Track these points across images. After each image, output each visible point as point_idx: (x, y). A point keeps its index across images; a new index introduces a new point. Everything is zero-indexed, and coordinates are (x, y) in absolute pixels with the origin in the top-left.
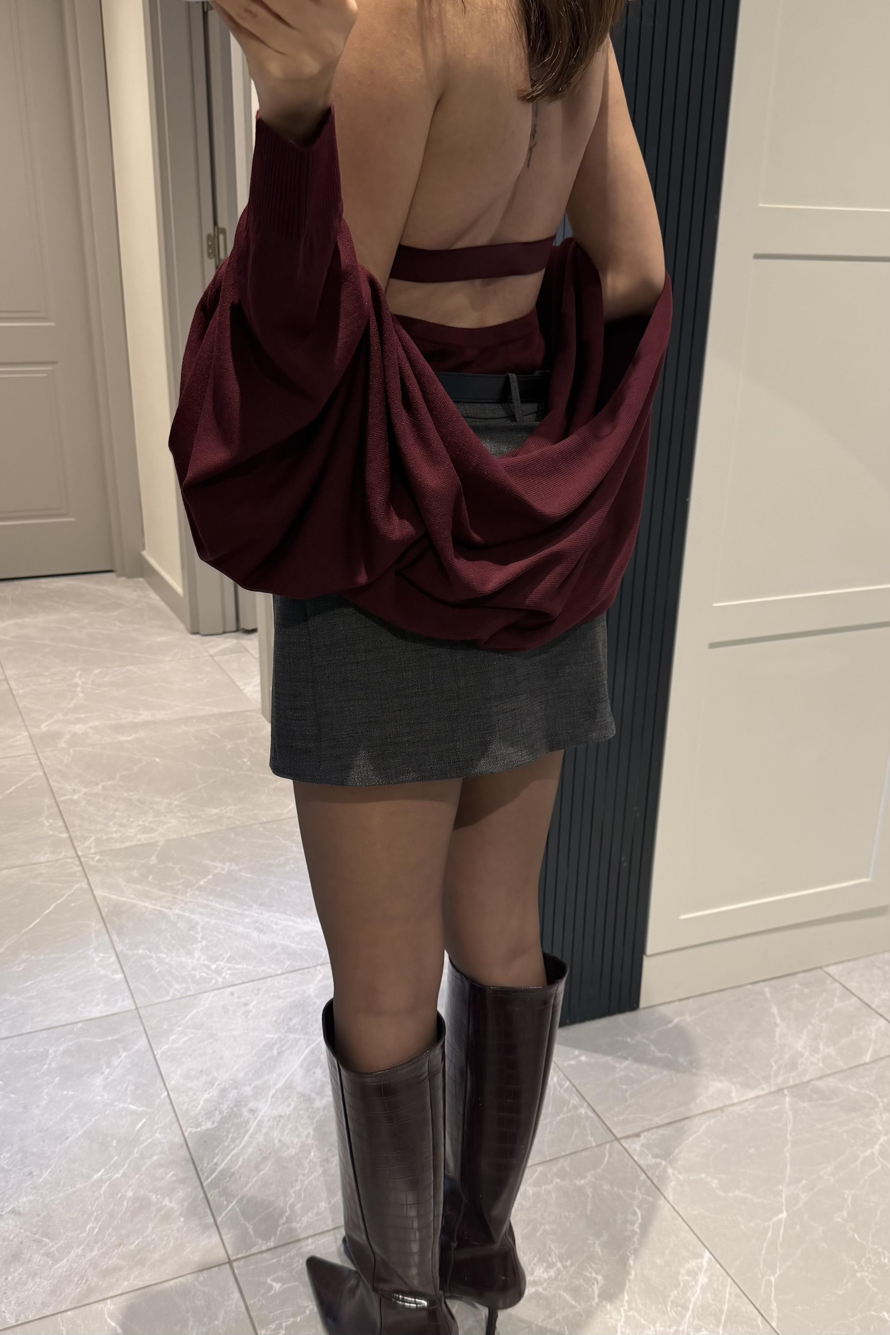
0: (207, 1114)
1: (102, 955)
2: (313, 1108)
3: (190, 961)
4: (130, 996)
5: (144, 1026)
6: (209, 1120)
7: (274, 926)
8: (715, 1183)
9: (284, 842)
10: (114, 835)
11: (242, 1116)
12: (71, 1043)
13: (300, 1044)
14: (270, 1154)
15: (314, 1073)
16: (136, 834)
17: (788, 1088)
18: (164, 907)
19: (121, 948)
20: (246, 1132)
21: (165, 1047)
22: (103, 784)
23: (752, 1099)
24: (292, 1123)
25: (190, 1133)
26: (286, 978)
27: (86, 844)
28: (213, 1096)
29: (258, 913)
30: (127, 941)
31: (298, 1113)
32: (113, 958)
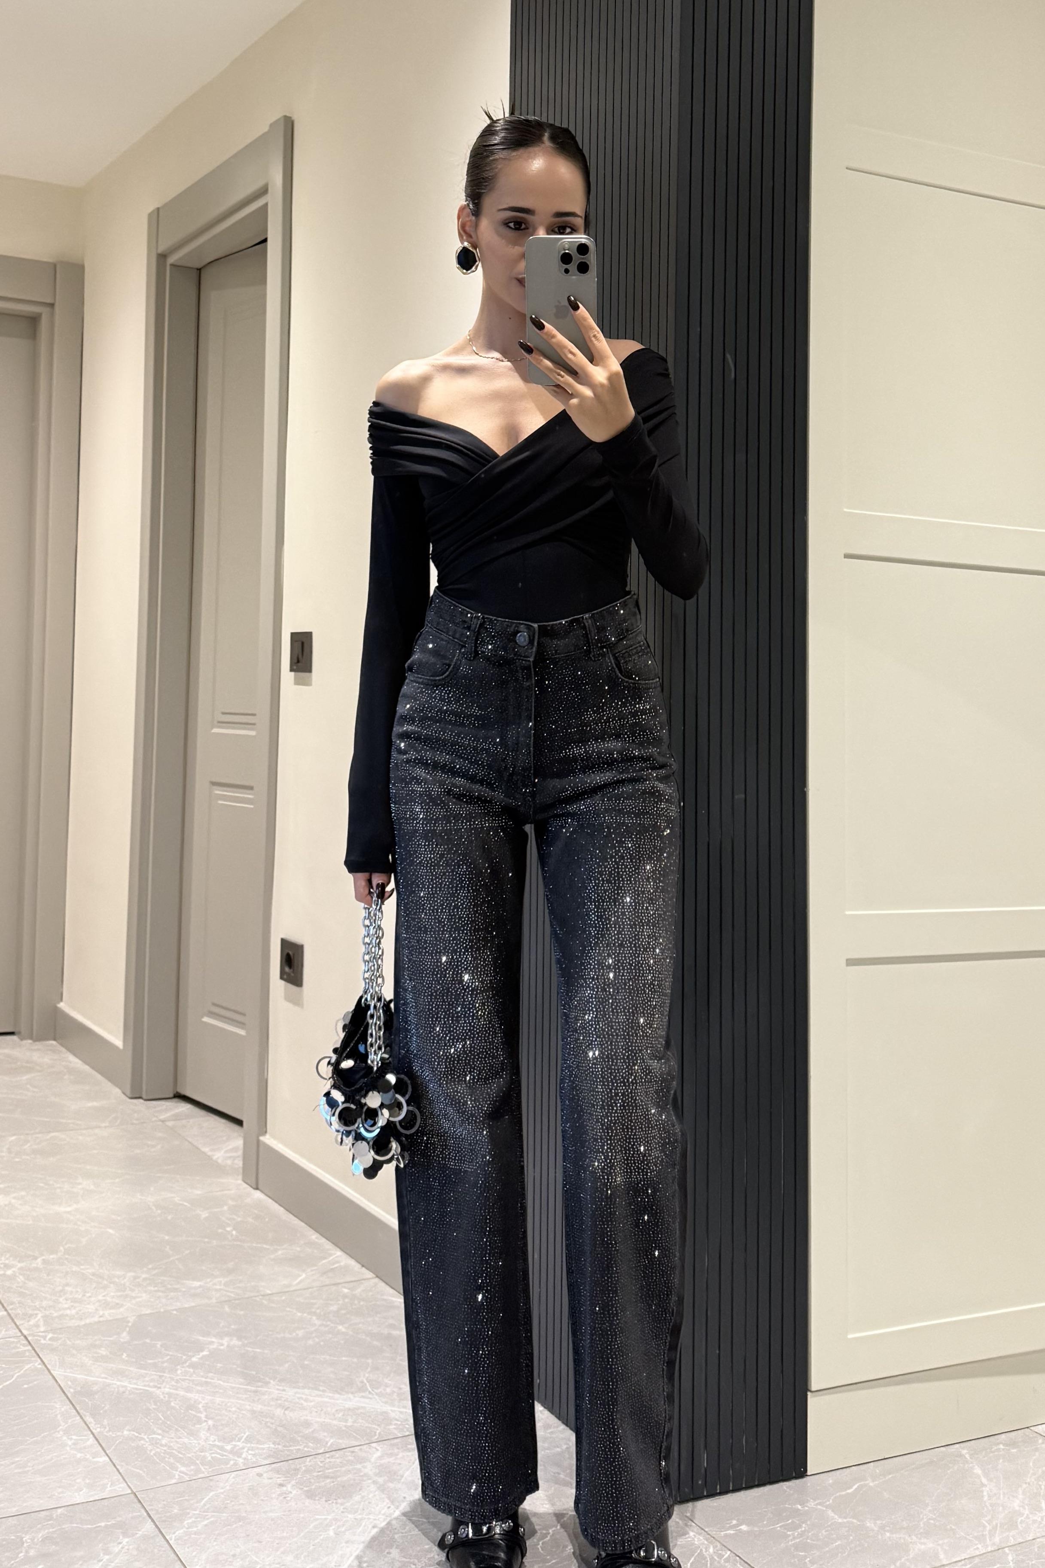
1: (74, 1437)
3: (195, 1442)
4: (122, 1480)
5: (146, 1511)
7: (305, 1404)
9: (299, 1314)
10: (68, 1312)
12: (51, 1530)
13: (363, 1524)
16: (97, 1310)
17: (1009, 1547)
18: (149, 1386)
19: (98, 1430)
21: (180, 1532)
22: (44, 1257)
26: (332, 1457)
27: (32, 1323)
29: (278, 1389)
30: (105, 1422)
32: (92, 1440)
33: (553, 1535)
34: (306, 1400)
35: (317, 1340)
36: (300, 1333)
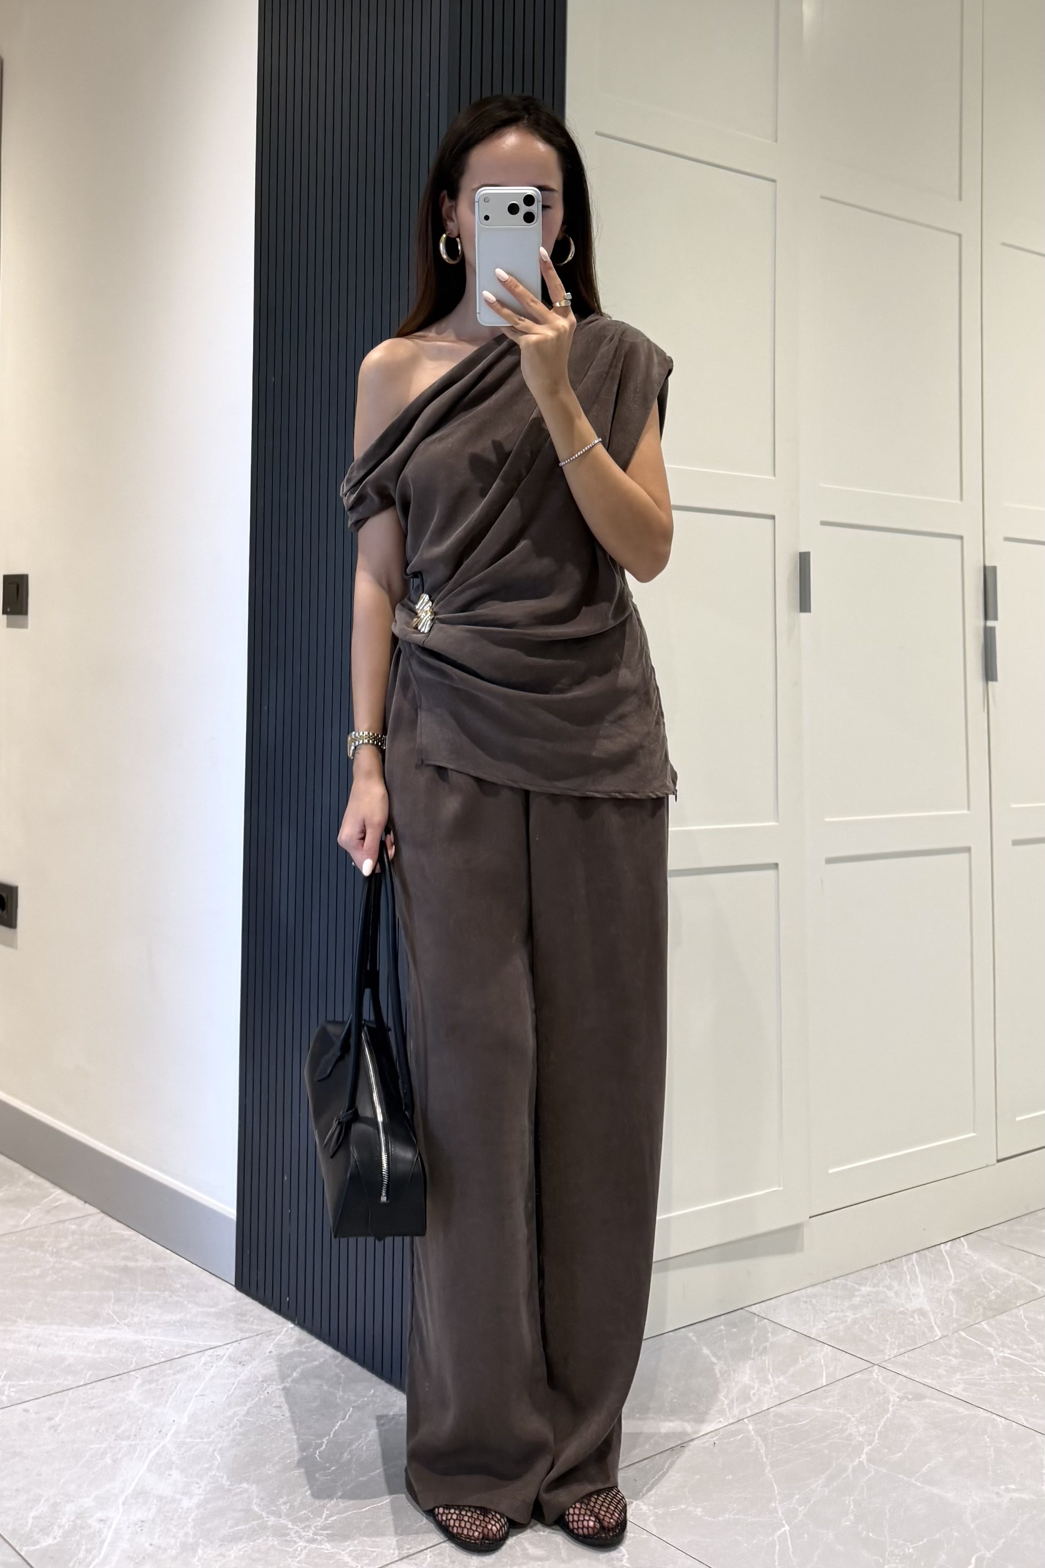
0: (41, 1530)
2: (182, 1508)
6: (48, 1536)
7: (56, 1339)
8: (699, 1511)
9: (32, 1253)
11: (90, 1527)
13: (138, 1450)
14: (144, 1558)
15: (170, 1475)
17: (747, 1417)
20: (103, 1542)
23: (711, 1432)
24: (160, 1526)
25: (27, 1551)
28: (42, 1511)
29: (27, 1327)
31: (165, 1515)
33: (327, 1444)
34: (57, 1336)
35: (55, 1277)
36: (37, 1271)
